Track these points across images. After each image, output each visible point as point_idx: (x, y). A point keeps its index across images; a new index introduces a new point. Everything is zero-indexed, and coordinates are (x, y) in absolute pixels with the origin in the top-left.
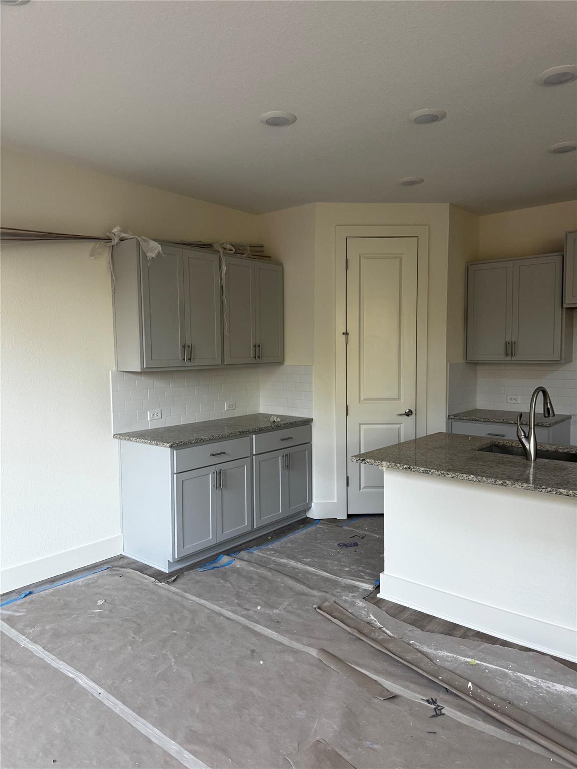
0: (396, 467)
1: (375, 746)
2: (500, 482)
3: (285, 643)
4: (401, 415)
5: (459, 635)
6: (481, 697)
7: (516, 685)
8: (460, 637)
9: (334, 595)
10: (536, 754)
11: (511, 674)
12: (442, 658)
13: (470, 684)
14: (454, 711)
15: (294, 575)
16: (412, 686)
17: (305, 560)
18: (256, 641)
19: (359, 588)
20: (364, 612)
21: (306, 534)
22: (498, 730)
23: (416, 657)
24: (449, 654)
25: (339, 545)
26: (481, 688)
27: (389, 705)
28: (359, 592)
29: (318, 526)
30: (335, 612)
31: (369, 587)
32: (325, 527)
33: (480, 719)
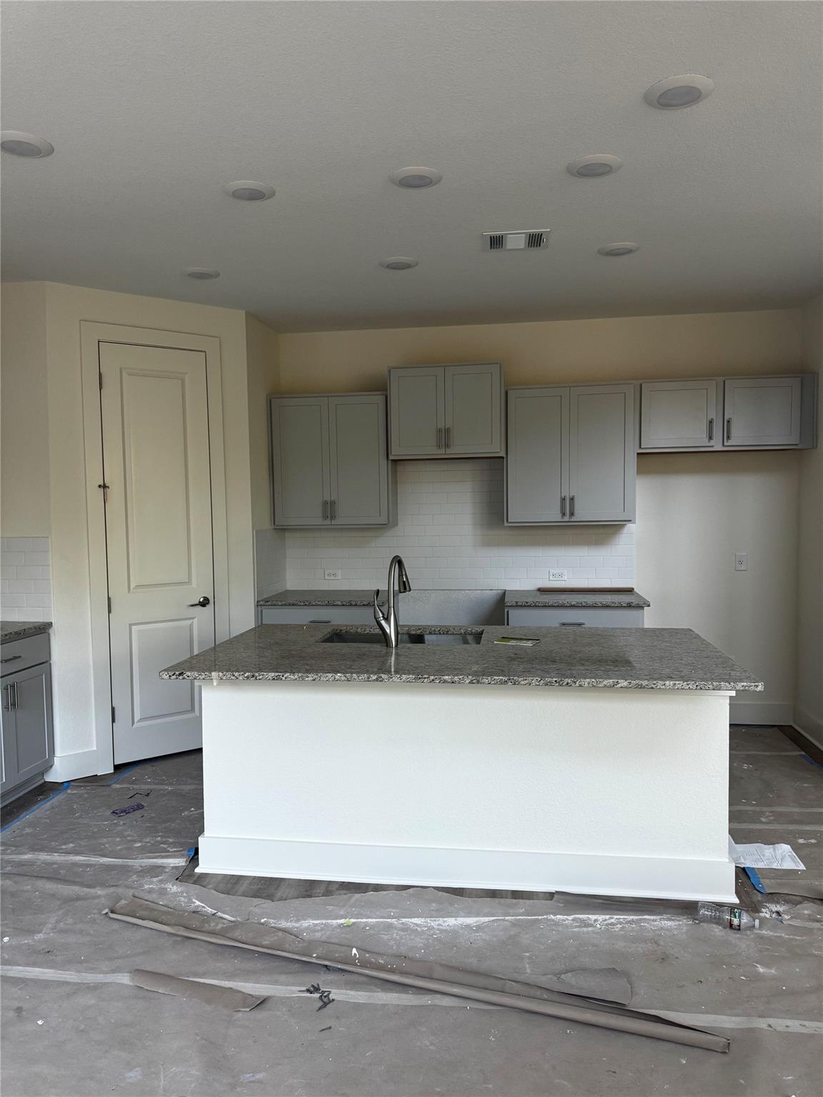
0: (233, 678)
1: (259, 1076)
2: (375, 677)
3: (72, 981)
4: (192, 606)
5: (319, 893)
6: (371, 963)
7: (405, 935)
8: (323, 896)
9: (128, 887)
10: (450, 1007)
11: (396, 923)
12: (311, 930)
13: (354, 951)
14: (345, 991)
15: (52, 874)
16: (283, 978)
17: (63, 847)
18: (19, 992)
19: (164, 867)
20: (183, 899)
21: (53, 808)
22: (403, 996)
23: (276, 938)
24: (315, 922)
25: (113, 812)
26: (368, 952)
27: (260, 1015)
28: (165, 872)
29: (69, 791)
30: (141, 910)
31: (181, 862)
32: (82, 791)
33: (378, 990)
